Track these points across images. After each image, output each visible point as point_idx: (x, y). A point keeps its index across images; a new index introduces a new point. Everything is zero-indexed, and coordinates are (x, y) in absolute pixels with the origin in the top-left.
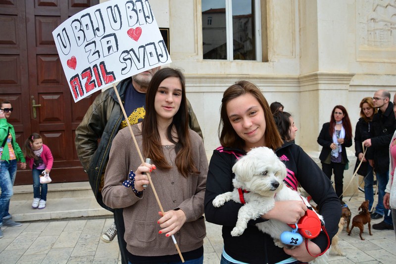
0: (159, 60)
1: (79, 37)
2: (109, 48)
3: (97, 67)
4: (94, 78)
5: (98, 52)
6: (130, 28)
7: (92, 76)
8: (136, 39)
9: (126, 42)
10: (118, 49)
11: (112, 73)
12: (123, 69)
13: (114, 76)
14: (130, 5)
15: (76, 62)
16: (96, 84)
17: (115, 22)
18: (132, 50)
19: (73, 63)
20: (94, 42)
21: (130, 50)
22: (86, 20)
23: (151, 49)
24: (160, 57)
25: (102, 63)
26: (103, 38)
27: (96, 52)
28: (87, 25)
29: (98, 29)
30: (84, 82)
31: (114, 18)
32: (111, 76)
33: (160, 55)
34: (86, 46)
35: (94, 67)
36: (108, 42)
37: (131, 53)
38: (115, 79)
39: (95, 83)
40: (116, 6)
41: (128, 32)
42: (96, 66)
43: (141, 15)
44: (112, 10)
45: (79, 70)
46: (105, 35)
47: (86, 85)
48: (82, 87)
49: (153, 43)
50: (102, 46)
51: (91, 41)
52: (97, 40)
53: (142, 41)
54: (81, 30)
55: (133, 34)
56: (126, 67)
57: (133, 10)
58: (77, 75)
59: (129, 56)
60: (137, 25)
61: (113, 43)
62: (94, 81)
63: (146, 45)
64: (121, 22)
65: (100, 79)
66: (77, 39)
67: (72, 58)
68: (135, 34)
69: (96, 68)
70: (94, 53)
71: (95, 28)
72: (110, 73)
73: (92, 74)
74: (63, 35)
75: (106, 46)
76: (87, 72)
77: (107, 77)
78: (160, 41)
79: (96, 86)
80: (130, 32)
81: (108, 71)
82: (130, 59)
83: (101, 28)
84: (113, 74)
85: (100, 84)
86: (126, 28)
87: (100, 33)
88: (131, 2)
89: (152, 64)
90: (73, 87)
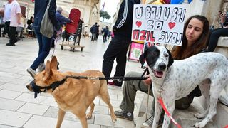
1: (147, 15)
2: (158, 27)
6: (171, 21)
7: (146, 34)
8: (171, 28)
9: (166, 28)
10: (161, 29)
11: (155, 38)
12: (160, 39)
17: (166, 16)
18: (167, 32)
19: (139, 24)
22: (154, 10)
23: (175, 35)
24: (177, 41)
25: (152, 32)
26: (158, 21)
28: (153, 12)
30: (141, 35)
34: (149, 21)
38: (154, 41)
39: (145, 38)
40: (169, 8)
41: (169, 23)
42: (149, 31)
43: (179, 16)
44: (166, 10)
45: (141, 29)
48: (139, 36)
49: (177, 33)
51: (152, 20)
52: (155, 20)
53: (173, 30)
54: (149, 12)
57: (176, 13)
59: (164, 34)
60: (174, 22)
61: (161, 26)
68: (172, 25)
70: (151, 26)
71: (156, 15)
75: (157, 25)
76: (144, 32)
77: (152, 39)
78: (181, 34)
81: (153, 36)
85: (148, 40)
87: (157, 18)
88: (177, 8)
89: (173, 42)
90: (134, 34)
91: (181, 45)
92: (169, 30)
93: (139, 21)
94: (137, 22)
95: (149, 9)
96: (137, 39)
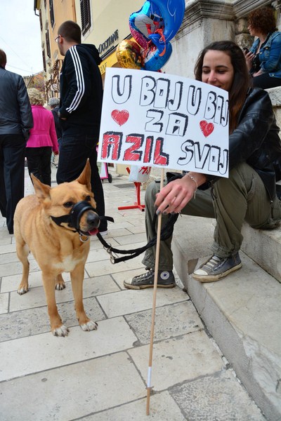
0: (218, 169)
1: (146, 97)
2: (176, 128)
3: (153, 140)
4: (143, 149)
5: (161, 124)
6: (204, 119)
7: (141, 146)
8: (206, 134)
9: (195, 132)
10: (184, 134)
11: (168, 156)
12: (181, 159)
13: (168, 161)
14: (213, 96)
15: (126, 119)
16: (143, 157)
17: (193, 105)
18: (198, 143)
19: (121, 117)
20: (162, 112)
21: (196, 143)
23: (214, 152)
24: (220, 166)
25: (161, 140)
26: (173, 114)
27: (159, 124)
28: (162, 91)
29: (172, 102)
30: (126, 146)
31: (193, 100)
33: (221, 164)
34: (150, 110)
35: (149, 137)
36: (177, 121)
37: (196, 145)
38: (167, 163)
39: (141, 155)
40: (200, 89)
41: (201, 123)
42: (152, 138)
43: (218, 112)
44: (194, 91)
45: (126, 129)
46: (178, 112)
47: (128, 151)
48: (120, 149)
49: (219, 148)
50: (169, 121)
51: (159, 110)
52: (166, 112)
53: (211, 140)
54: (152, 90)
55: (204, 127)
56: (185, 158)
57: (213, 103)
58: (121, 134)
59: (192, 148)
60: (211, 121)
61: (182, 125)
62: (141, 152)
63: (213, 147)
64: (198, 109)
65: (150, 155)
66: (143, 97)
67: (123, 112)
68: (207, 129)
69: (150, 140)
70: (156, 124)
71: (169, 99)
72: (164, 154)
73: (142, 143)
74: (125, 81)
75: (173, 124)
76: (136, 138)
77: (159, 157)
78: (226, 150)
79: (140, 159)
81: (163, 151)
82: (192, 152)
83: (176, 102)
84: (168, 158)
85: (147, 160)
86: (200, 117)
87: (173, 107)
88: (215, 94)
89: (211, 169)
90: (105, 142)
91: (227, 175)
92: (203, 140)
93: (120, 108)
94: (114, 113)
95: (151, 83)
96: (114, 158)
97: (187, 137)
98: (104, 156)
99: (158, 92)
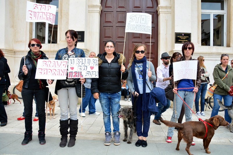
1: (77, 63)
2: (84, 69)
4: (77, 74)
8: (92, 69)
9: (89, 69)
12: (86, 75)
14: (93, 60)
17: (88, 63)
19: (72, 68)
22: (81, 60)
23: (94, 73)
24: (96, 76)
25: (81, 72)
26: (84, 66)
29: (83, 63)
30: (74, 74)
32: (82, 76)
34: (78, 66)
35: (78, 72)
39: (77, 76)
40: (90, 59)
43: (95, 64)
44: (88, 60)
45: (74, 71)
47: (74, 75)
48: (72, 75)
49: (96, 72)
50: (83, 68)
51: (80, 66)
52: (82, 66)
53: (93, 70)
57: (94, 62)
58: (72, 72)
59: (88, 73)
60: (93, 66)
61: (86, 68)
64: (90, 64)
65: (79, 75)
68: (92, 68)
70: (80, 69)
74: (73, 61)
75: (84, 68)
76: (76, 72)
80: (91, 67)
86: (90, 66)
88: (94, 60)
89: (94, 77)
90: (69, 74)
91: (98, 77)
92: (91, 71)
93: (72, 67)
94: (71, 68)
95: (78, 60)
96: (71, 77)
97: (87, 71)
98: (69, 77)
99: (80, 62)
